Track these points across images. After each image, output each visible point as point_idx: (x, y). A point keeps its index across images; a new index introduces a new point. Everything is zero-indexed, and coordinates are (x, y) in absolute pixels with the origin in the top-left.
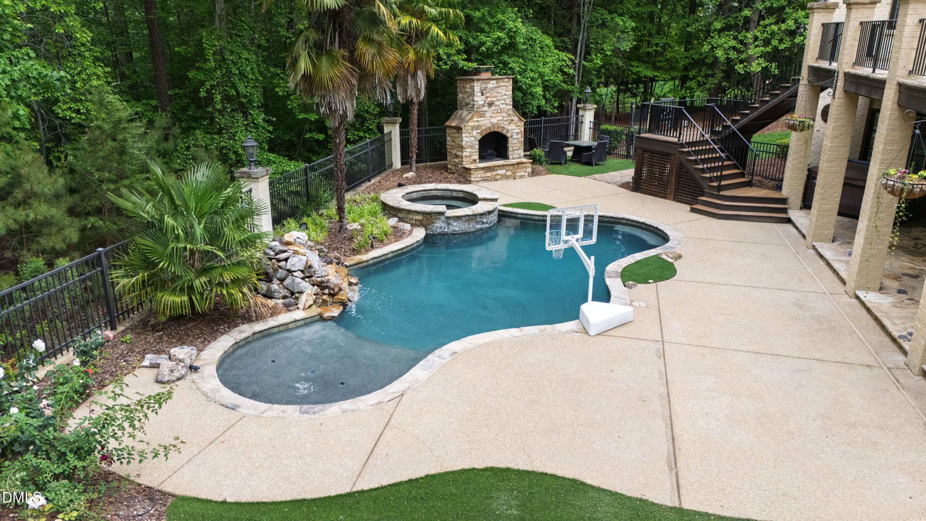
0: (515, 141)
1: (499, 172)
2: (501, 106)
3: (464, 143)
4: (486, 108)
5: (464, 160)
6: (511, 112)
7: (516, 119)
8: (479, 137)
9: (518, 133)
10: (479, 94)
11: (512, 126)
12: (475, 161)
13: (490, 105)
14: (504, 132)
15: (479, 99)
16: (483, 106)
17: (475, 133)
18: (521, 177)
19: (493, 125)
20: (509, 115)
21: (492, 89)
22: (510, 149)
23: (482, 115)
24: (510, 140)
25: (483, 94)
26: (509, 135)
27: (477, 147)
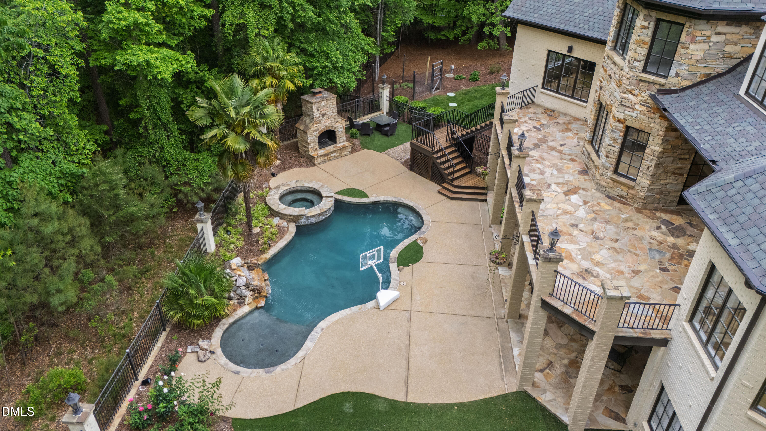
0: (340, 133)
1: (332, 155)
2: (330, 115)
3: (309, 141)
4: (321, 118)
5: (310, 150)
6: (336, 117)
7: (340, 120)
8: (318, 135)
9: (341, 128)
10: (316, 111)
11: (338, 125)
12: (316, 149)
13: (323, 115)
14: (333, 129)
15: (316, 114)
16: (319, 117)
17: (315, 134)
18: (346, 155)
19: (326, 127)
20: (335, 119)
21: (324, 106)
22: (337, 138)
23: (319, 122)
24: (337, 133)
25: (318, 110)
26: (336, 130)
27: (317, 141)
